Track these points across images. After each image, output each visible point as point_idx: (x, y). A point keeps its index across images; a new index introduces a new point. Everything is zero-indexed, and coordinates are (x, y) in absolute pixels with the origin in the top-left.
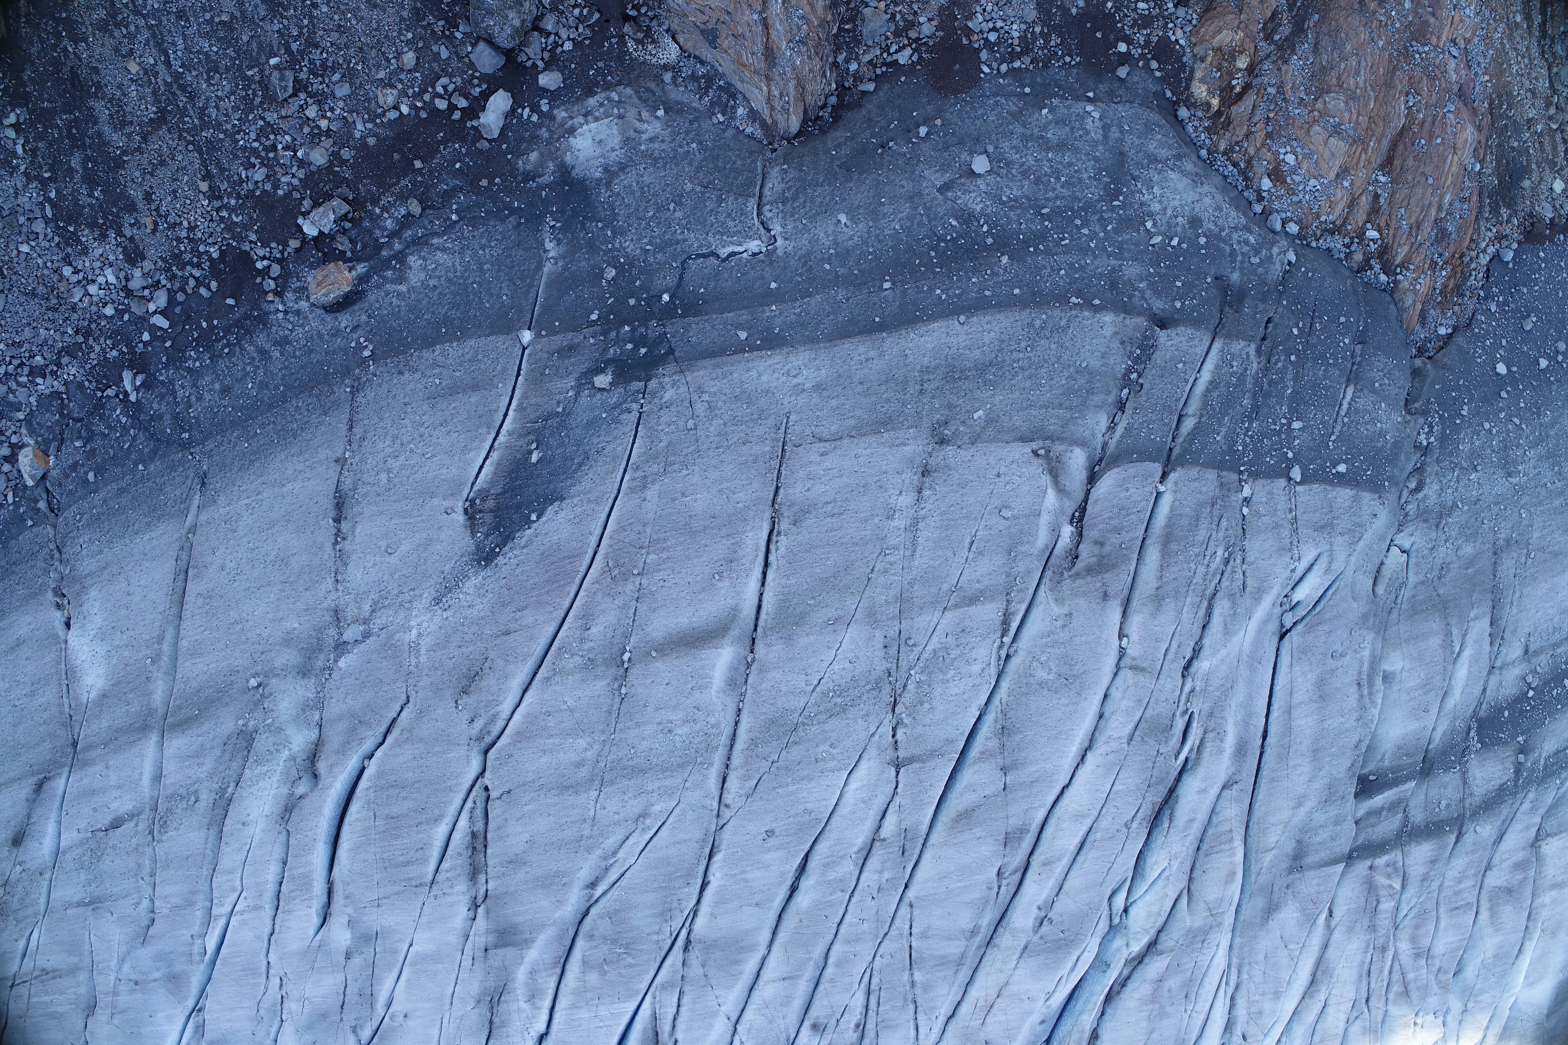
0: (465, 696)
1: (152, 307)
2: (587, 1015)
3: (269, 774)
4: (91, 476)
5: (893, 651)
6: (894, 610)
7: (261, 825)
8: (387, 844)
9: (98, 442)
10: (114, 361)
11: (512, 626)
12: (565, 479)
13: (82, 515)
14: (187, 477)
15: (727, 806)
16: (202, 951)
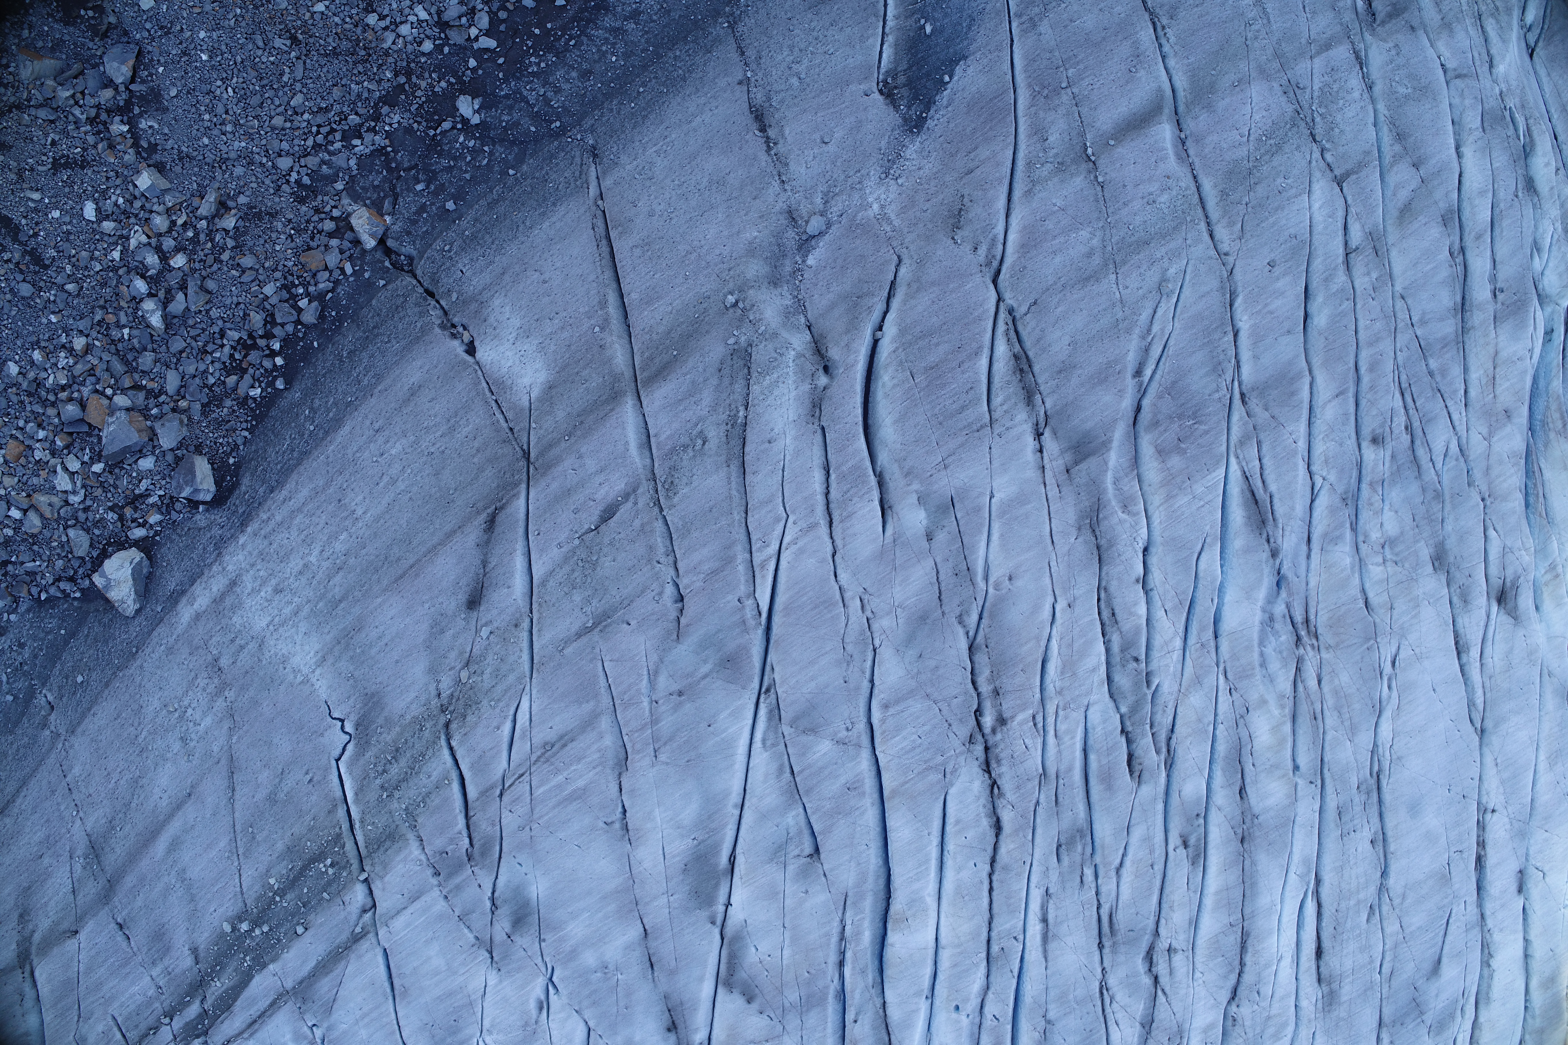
0: (958, 231)
1: (474, 32)
2: (1186, 499)
3: (781, 379)
4: (450, 205)
5: (1292, 95)
6: (1276, 65)
7: (791, 434)
8: (934, 397)
9: (444, 177)
10: (444, 93)
11: (971, 165)
12: (961, 41)
13: (451, 244)
14: (573, 158)
15: (1226, 254)
16: (755, 612)
